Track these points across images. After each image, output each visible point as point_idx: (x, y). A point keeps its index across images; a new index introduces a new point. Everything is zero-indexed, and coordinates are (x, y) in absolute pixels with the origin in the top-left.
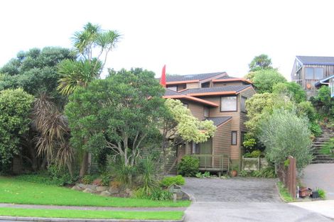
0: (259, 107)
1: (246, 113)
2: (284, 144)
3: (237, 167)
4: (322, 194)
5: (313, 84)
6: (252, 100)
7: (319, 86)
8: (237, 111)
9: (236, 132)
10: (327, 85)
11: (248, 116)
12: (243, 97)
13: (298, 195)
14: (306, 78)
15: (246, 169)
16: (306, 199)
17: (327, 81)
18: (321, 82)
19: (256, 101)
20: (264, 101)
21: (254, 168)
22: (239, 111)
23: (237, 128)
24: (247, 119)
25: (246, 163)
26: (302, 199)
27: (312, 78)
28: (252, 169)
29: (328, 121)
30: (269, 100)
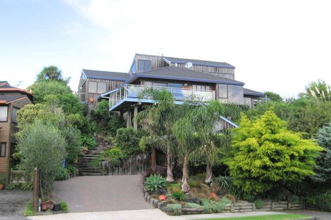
0: (29, 118)
1: (16, 124)
2: (31, 155)
3: (4, 180)
4: (64, 207)
5: (96, 98)
6: (23, 111)
7: (100, 99)
8: (7, 122)
9: (5, 143)
10: (108, 100)
11: (18, 127)
12: (14, 107)
13: (40, 208)
14: (90, 92)
15: (14, 182)
16: (47, 212)
17: (108, 95)
18: (102, 96)
19: (27, 112)
20: (36, 112)
21: (23, 181)
22: (9, 121)
23: (7, 139)
24: (17, 130)
25: (15, 175)
26: (43, 213)
27: (95, 92)
28: (20, 182)
29: (106, 134)
30: (40, 111)
